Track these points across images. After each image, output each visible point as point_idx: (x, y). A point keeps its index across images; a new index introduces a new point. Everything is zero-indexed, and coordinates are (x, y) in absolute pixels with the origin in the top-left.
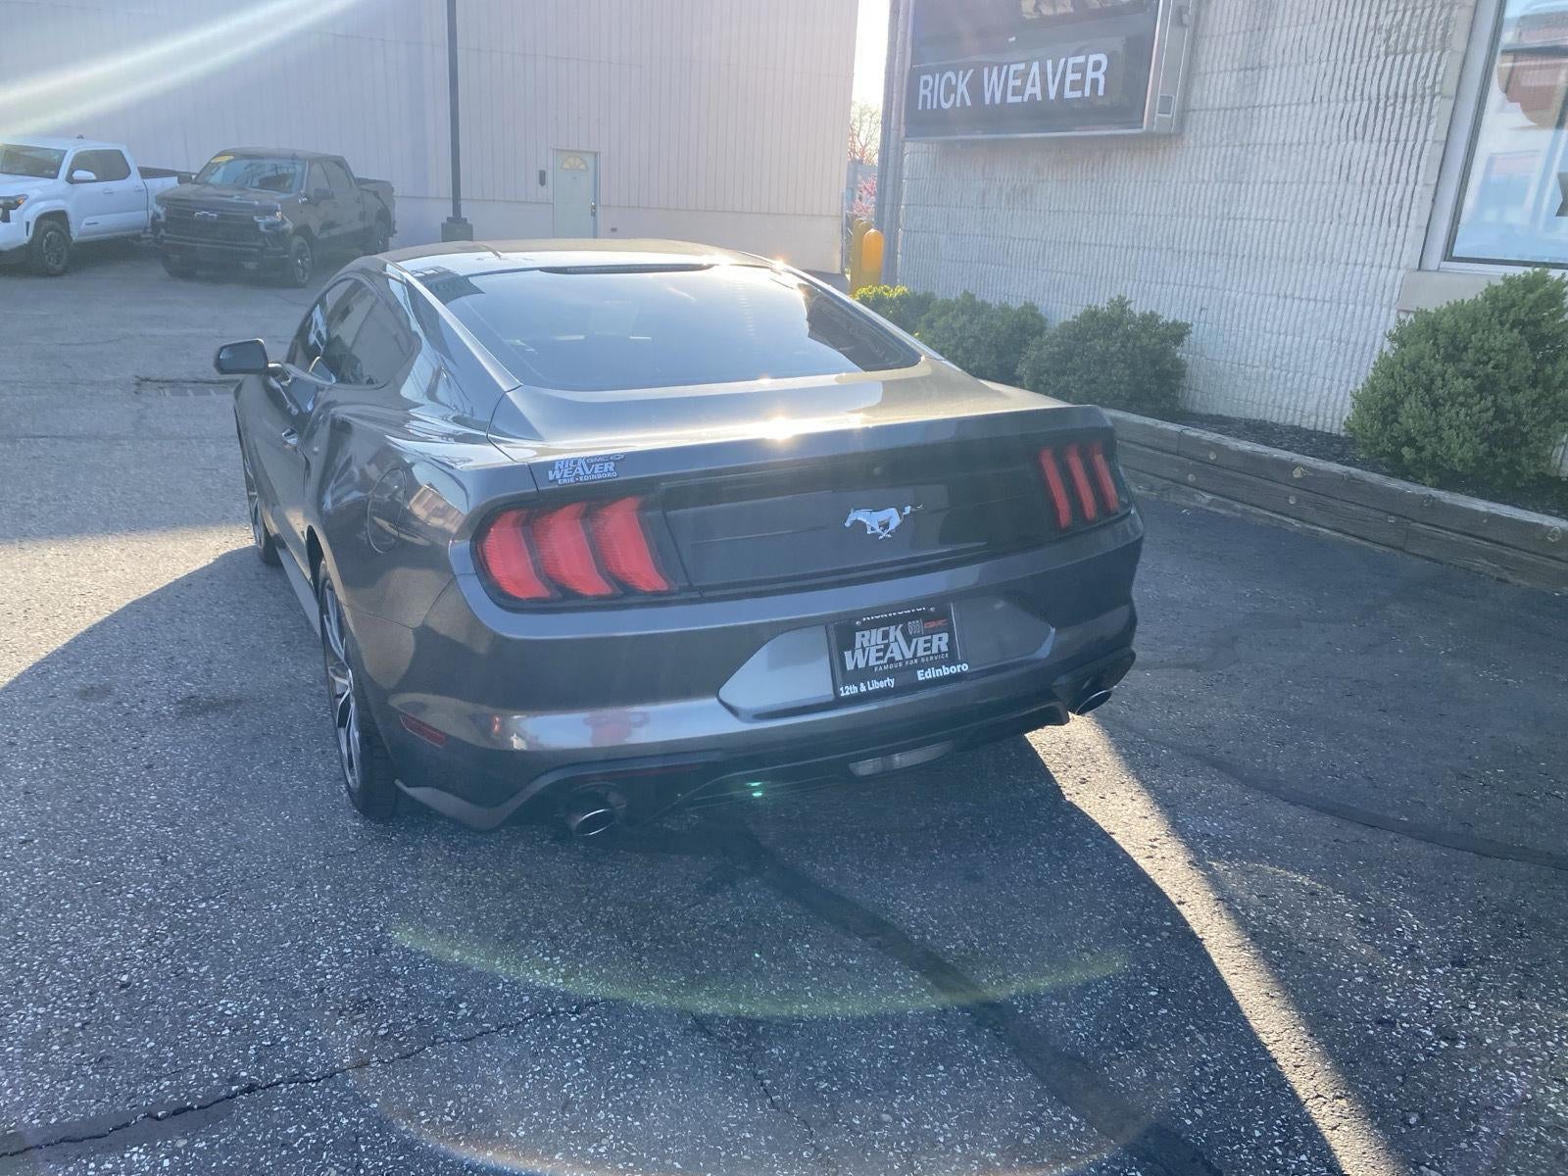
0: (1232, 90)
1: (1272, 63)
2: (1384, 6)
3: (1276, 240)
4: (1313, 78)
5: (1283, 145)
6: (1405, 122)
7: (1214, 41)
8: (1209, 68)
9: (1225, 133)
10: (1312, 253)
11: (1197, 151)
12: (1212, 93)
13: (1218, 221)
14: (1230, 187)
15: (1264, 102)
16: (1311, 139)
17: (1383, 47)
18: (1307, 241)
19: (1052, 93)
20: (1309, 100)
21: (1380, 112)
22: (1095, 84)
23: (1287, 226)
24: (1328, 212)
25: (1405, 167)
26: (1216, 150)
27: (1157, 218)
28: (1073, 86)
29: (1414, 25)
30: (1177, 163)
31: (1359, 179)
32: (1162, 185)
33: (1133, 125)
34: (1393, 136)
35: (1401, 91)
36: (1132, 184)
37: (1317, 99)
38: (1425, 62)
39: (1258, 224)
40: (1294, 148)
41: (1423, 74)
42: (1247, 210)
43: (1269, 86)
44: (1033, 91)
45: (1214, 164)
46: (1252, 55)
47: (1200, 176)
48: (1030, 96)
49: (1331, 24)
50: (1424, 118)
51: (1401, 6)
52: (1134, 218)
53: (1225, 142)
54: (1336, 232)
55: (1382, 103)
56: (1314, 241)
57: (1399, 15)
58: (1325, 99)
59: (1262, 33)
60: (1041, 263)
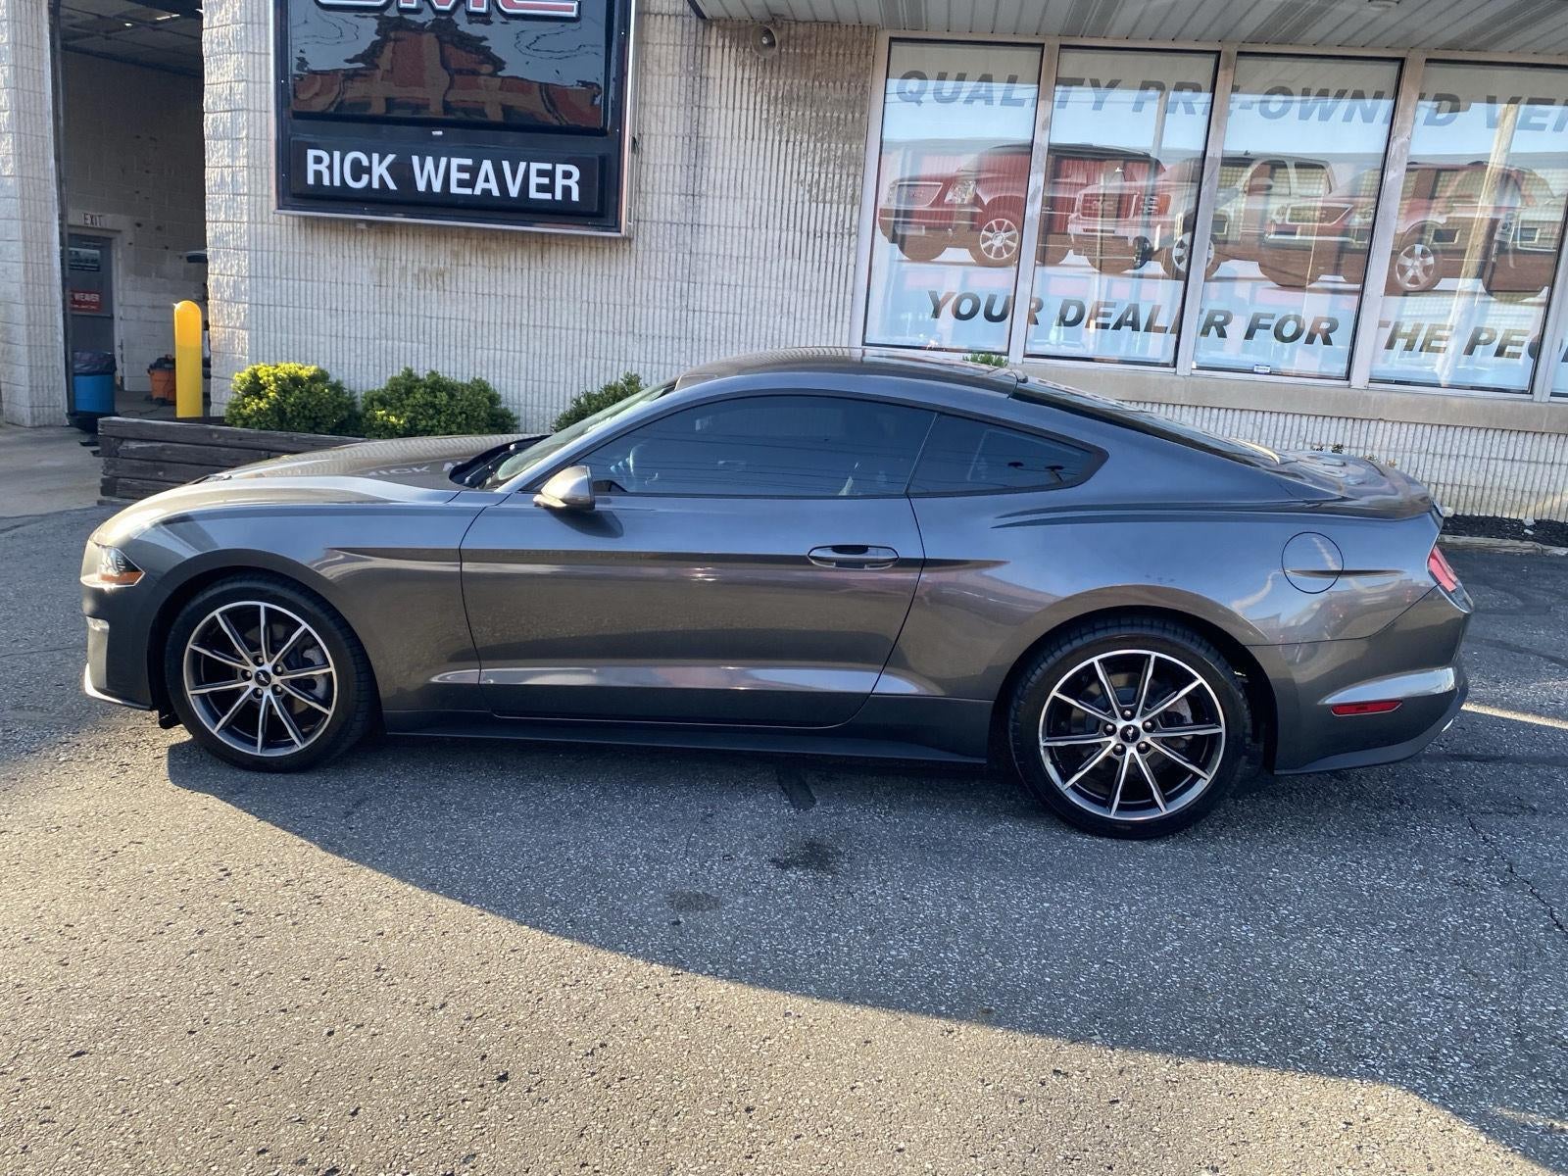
0: (676, 209)
1: (710, 193)
2: (803, 167)
3: (737, 328)
4: (751, 210)
5: (731, 256)
6: (831, 249)
7: (651, 168)
8: (649, 189)
9: (673, 242)
10: (769, 338)
11: (647, 254)
12: (656, 209)
13: (677, 313)
14: (685, 285)
15: (709, 222)
16: (755, 255)
17: (807, 196)
18: (764, 329)
19: (514, 191)
20: (749, 225)
21: (811, 241)
22: (567, 190)
23: (744, 318)
24: (778, 311)
25: (836, 280)
26: (667, 255)
27: (611, 306)
28: (540, 188)
29: (829, 185)
30: (627, 261)
31: (801, 286)
32: (612, 279)
33: (607, 229)
34: (823, 259)
35: (826, 229)
36: (579, 276)
37: (756, 225)
38: (841, 211)
39: (717, 316)
40: (741, 260)
41: (841, 218)
42: (704, 304)
43: (712, 211)
44: (487, 186)
45: (666, 266)
46: (691, 184)
47: (652, 274)
48: (483, 190)
49: (761, 172)
50: (845, 249)
51: (817, 169)
52: (585, 305)
53: (674, 249)
54: (788, 324)
55: (811, 235)
56: (770, 332)
57: (816, 176)
58: (763, 226)
59: (698, 169)
60: (472, 341)
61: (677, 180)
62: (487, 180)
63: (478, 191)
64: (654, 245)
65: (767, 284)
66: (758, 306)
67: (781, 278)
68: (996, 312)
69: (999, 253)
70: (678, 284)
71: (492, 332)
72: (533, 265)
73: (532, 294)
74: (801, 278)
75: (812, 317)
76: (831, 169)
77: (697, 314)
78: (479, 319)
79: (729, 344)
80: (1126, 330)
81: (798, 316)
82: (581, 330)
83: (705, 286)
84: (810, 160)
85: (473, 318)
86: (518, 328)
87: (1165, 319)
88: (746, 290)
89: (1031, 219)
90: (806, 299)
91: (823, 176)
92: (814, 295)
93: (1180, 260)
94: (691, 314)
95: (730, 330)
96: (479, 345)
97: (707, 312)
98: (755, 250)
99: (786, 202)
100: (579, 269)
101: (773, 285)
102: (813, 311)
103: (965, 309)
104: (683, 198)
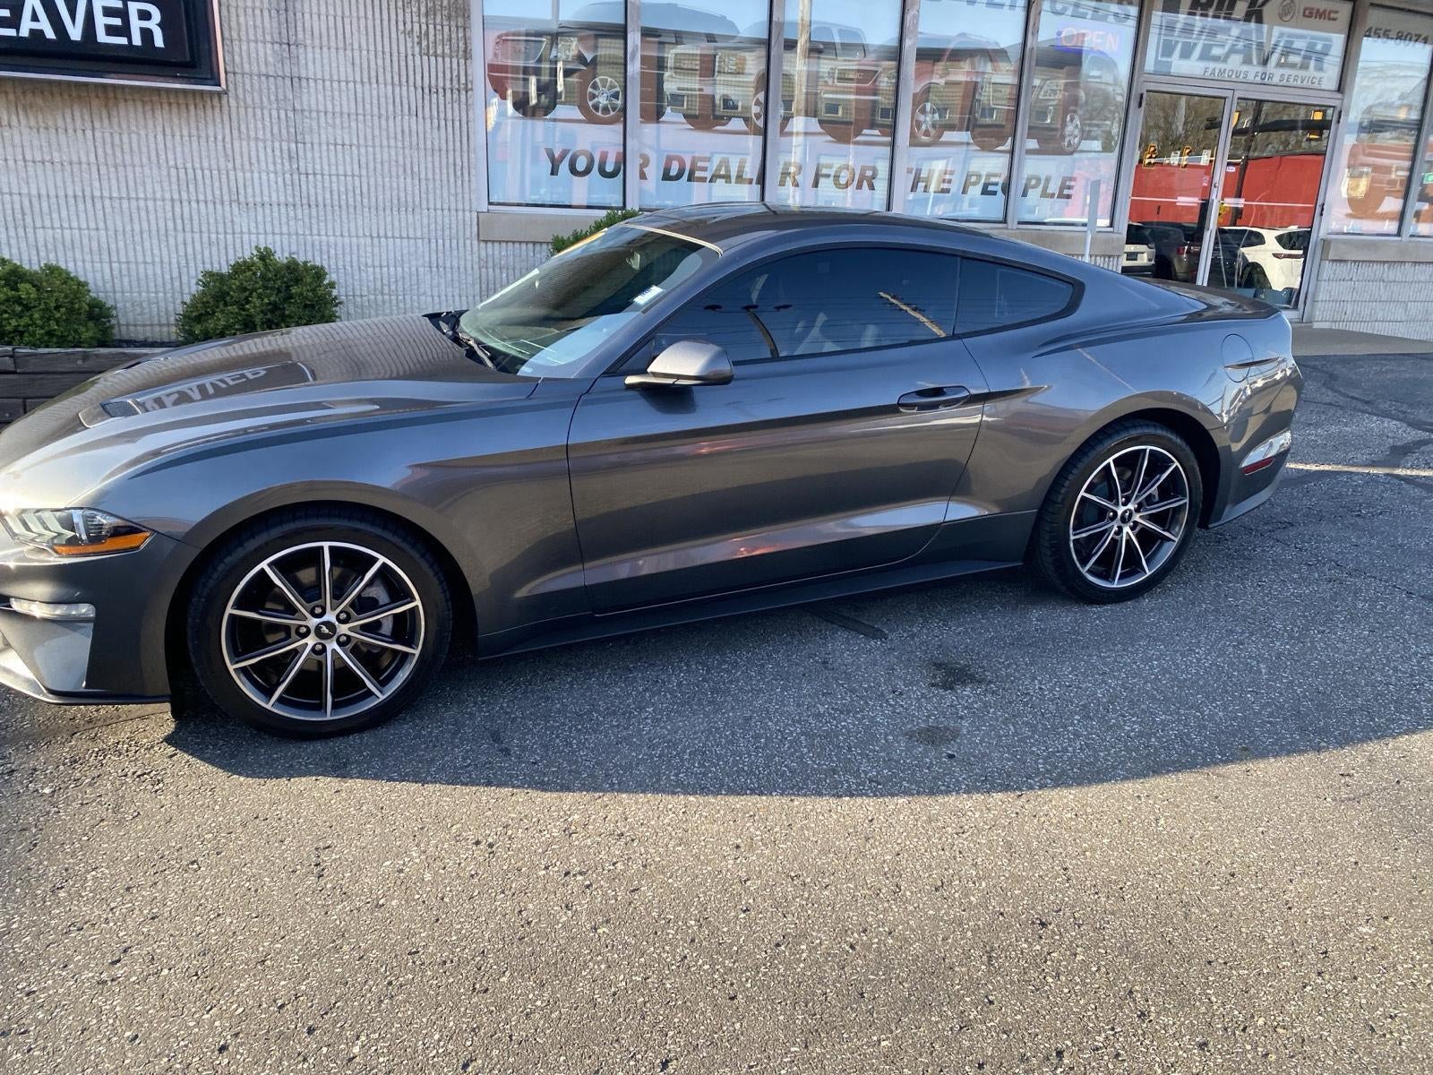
0: (270, 59)
1: (308, 42)
2: (408, 16)
3: (358, 192)
4: (357, 61)
5: (341, 114)
6: (449, 106)
7: (233, 10)
8: (235, 36)
9: (273, 98)
10: (395, 201)
11: (242, 111)
12: (245, 59)
13: (288, 176)
14: (293, 146)
15: (311, 75)
16: (368, 112)
17: (417, 49)
18: (388, 193)
19: (75, 33)
20: (358, 79)
21: (427, 97)
22: (147, 34)
23: (364, 180)
24: (401, 171)
25: (458, 138)
26: (266, 112)
27: (207, 172)
28: (110, 30)
29: (439, 37)
30: (218, 120)
31: (422, 146)
32: (203, 140)
33: (203, 81)
34: (442, 116)
35: (441, 84)
36: (160, 137)
37: (366, 80)
38: (455, 65)
39: (334, 179)
40: (353, 117)
41: (455, 73)
42: (318, 167)
43: (312, 62)
44: (35, 26)
45: (268, 124)
46: (284, 31)
47: (252, 134)
48: (32, 31)
49: (362, 21)
50: (463, 106)
51: (423, 20)
52: (173, 171)
53: (275, 106)
54: (413, 185)
55: (427, 90)
56: (395, 193)
57: (424, 27)
58: (374, 80)
59: (291, 14)
60: (29, 220)
61: (267, 25)
62: (35, 18)
63: (24, 32)
64: (249, 100)
65: (385, 143)
66: (379, 166)
67: (399, 137)
68: (609, 168)
69: (606, 110)
70: (285, 145)
71: (54, 207)
72: (97, 125)
73: (101, 160)
74: (421, 135)
75: (437, 177)
76: (438, 20)
77: (311, 177)
78: (34, 192)
79: (352, 210)
80: (720, 182)
81: (423, 176)
82: (172, 200)
83: (316, 147)
84: (414, 9)
85: (25, 191)
86: (89, 201)
87: (751, 171)
88: (363, 150)
89: (633, 78)
90: (429, 159)
91: (431, 27)
92: (437, 154)
93: (758, 116)
94: (303, 178)
95: (351, 194)
96: (39, 224)
97: (323, 175)
98: (368, 106)
99: (395, 54)
100: (159, 129)
101: (392, 143)
102: (437, 171)
103: (581, 166)
104: (277, 46)
